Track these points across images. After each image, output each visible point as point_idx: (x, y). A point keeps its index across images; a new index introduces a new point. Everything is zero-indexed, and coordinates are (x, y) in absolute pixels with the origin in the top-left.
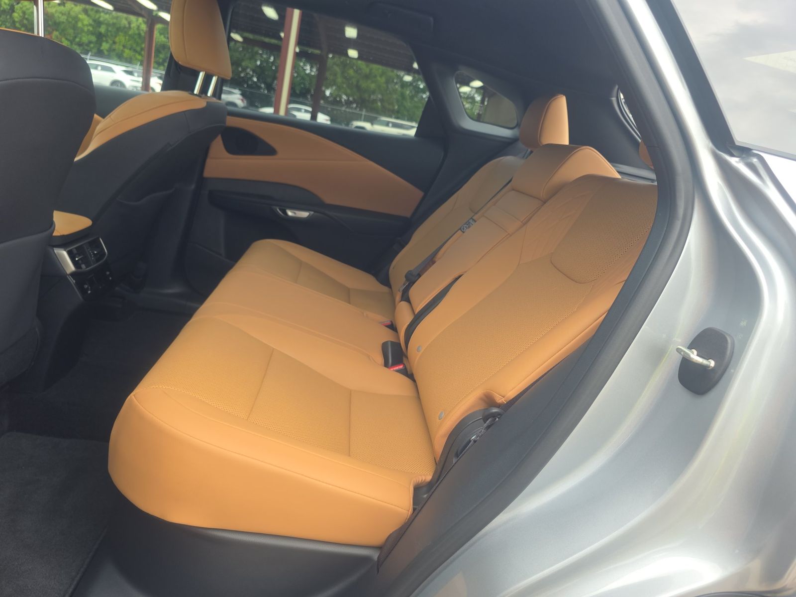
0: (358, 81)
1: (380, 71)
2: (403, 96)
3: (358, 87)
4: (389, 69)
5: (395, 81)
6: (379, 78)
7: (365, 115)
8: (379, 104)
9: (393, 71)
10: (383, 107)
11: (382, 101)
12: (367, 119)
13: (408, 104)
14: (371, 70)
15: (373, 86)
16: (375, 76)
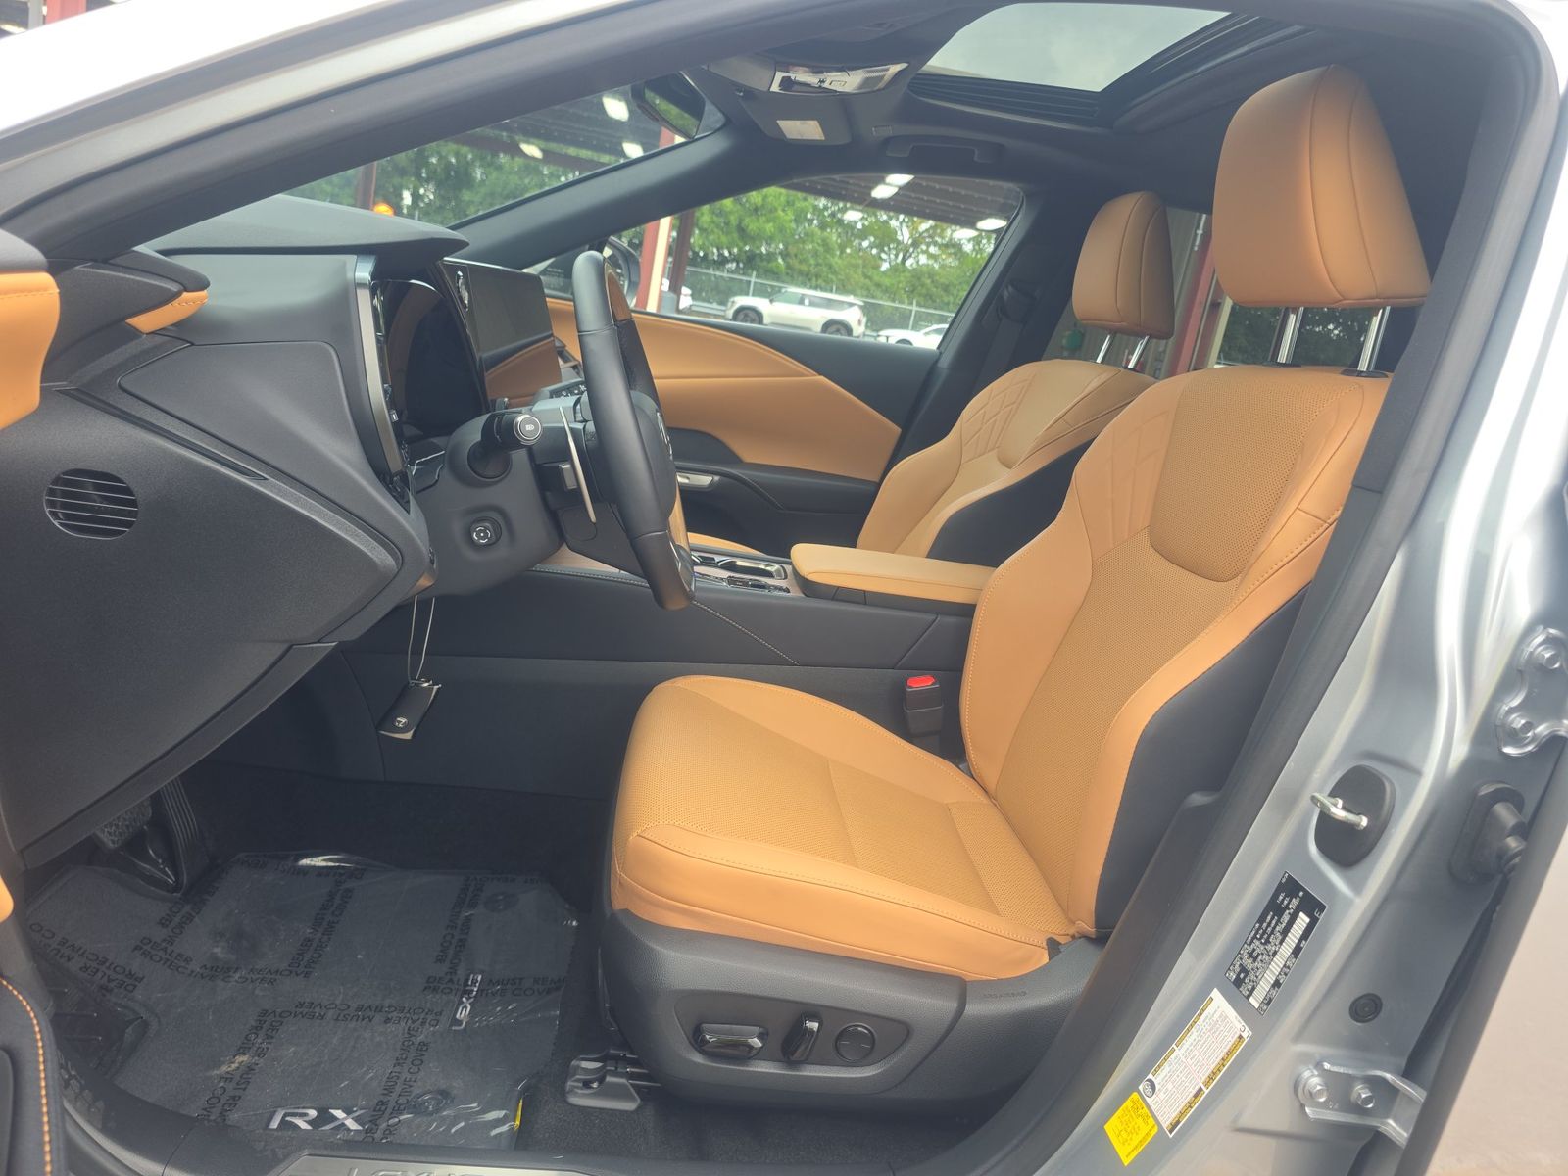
0: (741, 220)
1: (783, 199)
2: (825, 243)
3: (741, 231)
4: (800, 195)
5: (809, 216)
6: (781, 213)
7: (755, 283)
8: (780, 260)
9: (805, 199)
10: (789, 267)
11: (785, 255)
12: (760, 292)
13: (836, 261)
14: (765, 198)
15: (770, 228)
16: (774, 210)
